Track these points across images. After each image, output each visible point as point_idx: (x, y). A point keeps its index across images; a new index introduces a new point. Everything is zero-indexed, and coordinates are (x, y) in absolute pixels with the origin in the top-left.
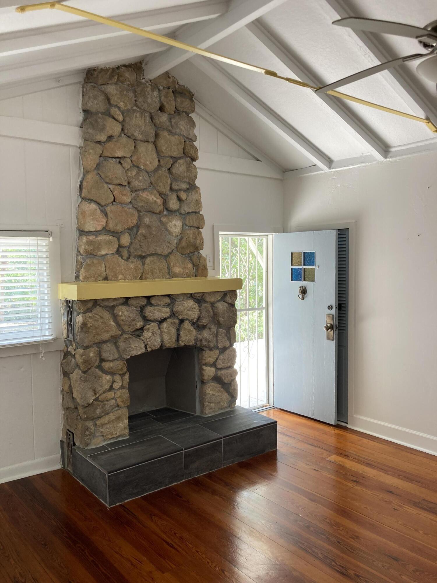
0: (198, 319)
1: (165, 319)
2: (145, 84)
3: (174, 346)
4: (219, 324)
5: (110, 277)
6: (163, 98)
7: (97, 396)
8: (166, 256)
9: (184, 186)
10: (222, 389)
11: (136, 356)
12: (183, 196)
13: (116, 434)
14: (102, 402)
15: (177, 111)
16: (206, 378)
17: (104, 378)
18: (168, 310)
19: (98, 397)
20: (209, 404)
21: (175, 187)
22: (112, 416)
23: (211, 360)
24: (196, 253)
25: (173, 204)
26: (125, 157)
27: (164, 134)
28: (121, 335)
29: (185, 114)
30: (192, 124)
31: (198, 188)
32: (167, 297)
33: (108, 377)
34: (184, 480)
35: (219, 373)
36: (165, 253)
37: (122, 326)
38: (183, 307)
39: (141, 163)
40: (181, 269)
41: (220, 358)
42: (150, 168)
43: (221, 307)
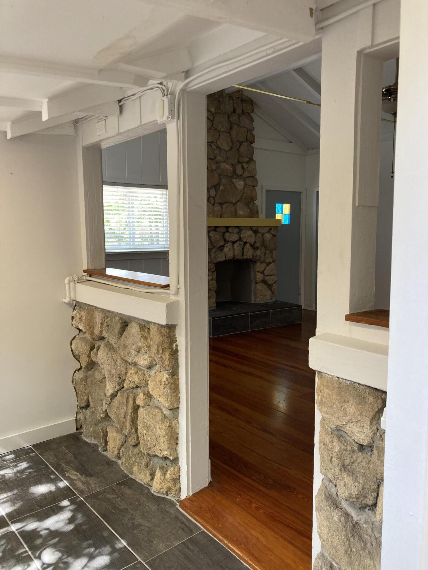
0: (255, 243)
1: (236, 241)
2: (226, 96)
3: (241, 258)
4: (266, 248)
6: (235, 104)
8: (235, 204)
9: (247, 160)
10: (267, 288)
11: (220, 261)
12: (245, 166)
15: (243, 113)
16: (258, 280)
18: (238, 236)
20: (260, 296)
21: (241, 160)
23: (261, 269)
24: (252, 203)
25: (239, 171)
26: (213, 142)
27: (235, 127)
28: (213, 248)
29: (247, 114)
30: (252, 120)
31: (255, 161)
32: (237, 228)
34: (249, 330)
35: (266, 278)
36: (234, 202)
37: (213, 243)
38: (246, 235)
39: (222, 145)
40: (243, 212)
41: (267, 268)
42: (227, 148)
43: (268, 236)
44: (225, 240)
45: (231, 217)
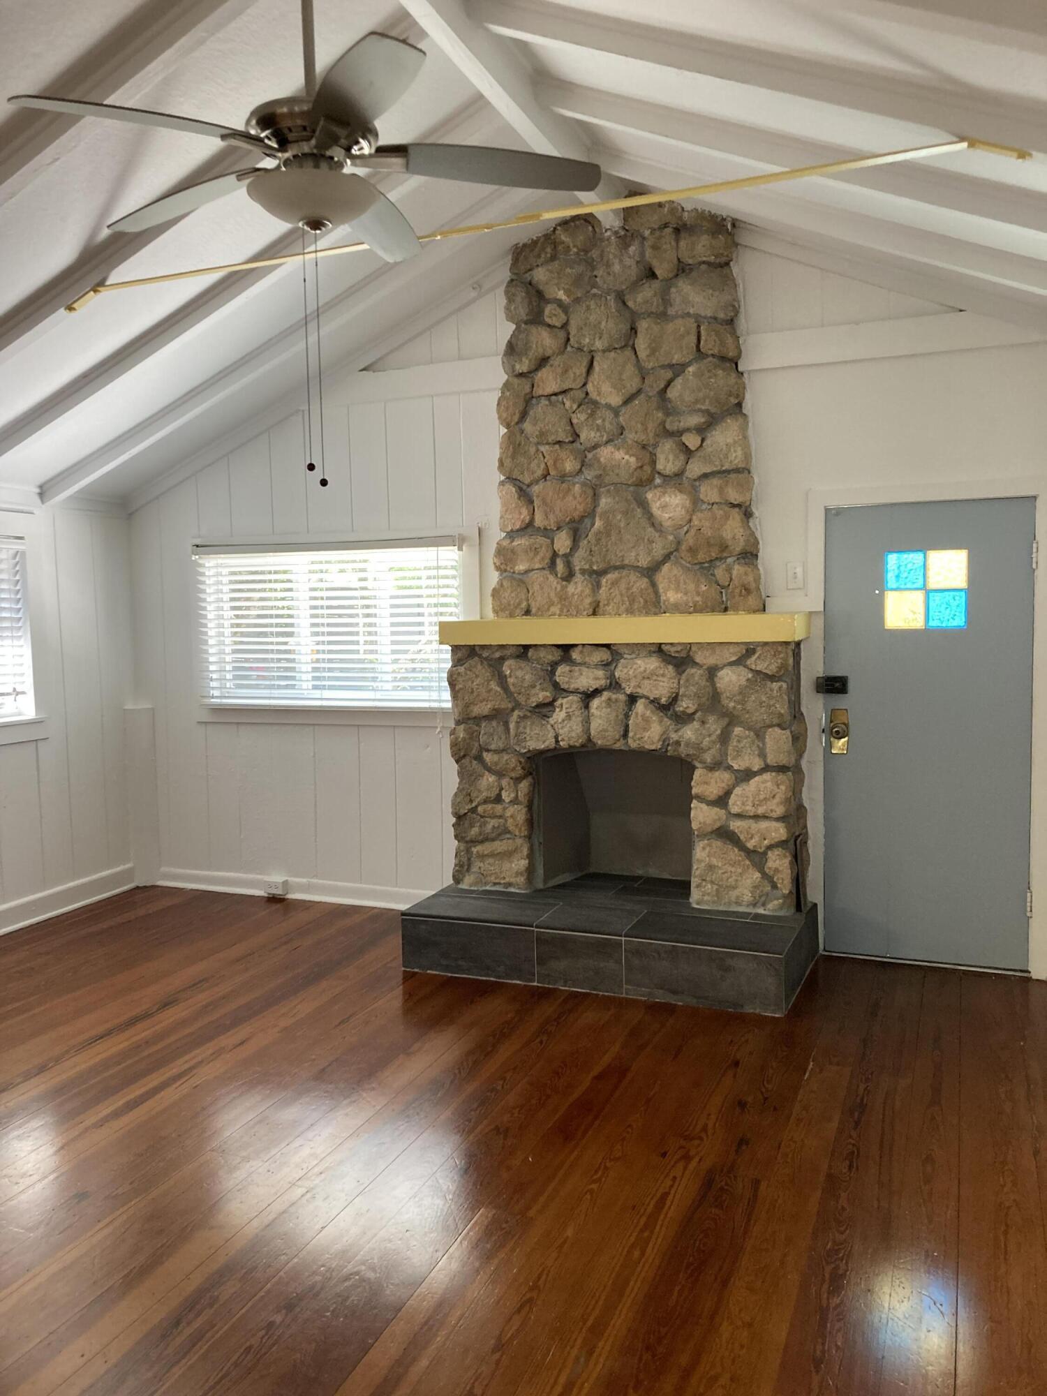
0: (673, 699)
1: (597, 692)
3: (618, 746)
4: (729, 717)
5: (534, 610)
6: (648, 252)
7: (474, 805)
8: (652, 570)
9: (699, 420)
11: (536, 751)
12: (692, 441)
13: (504, 878)
14: (482, 817)
15: (681, 269)
16: (696, 826)
17: (485, 777)
19: (476, 807)
21: (672, 426)
22: (499, 846)
23: (713, 792)
25: (670, 462)
26: (569, 390)
28: (513, 710)
29: (704, 267)
32: (604, 649)
33: (492, 779)
34: (535, 984)
35: (737, 825)
37: (515, 695)
41: (738, 791)
43: (734, 677)
44: (556, 686)
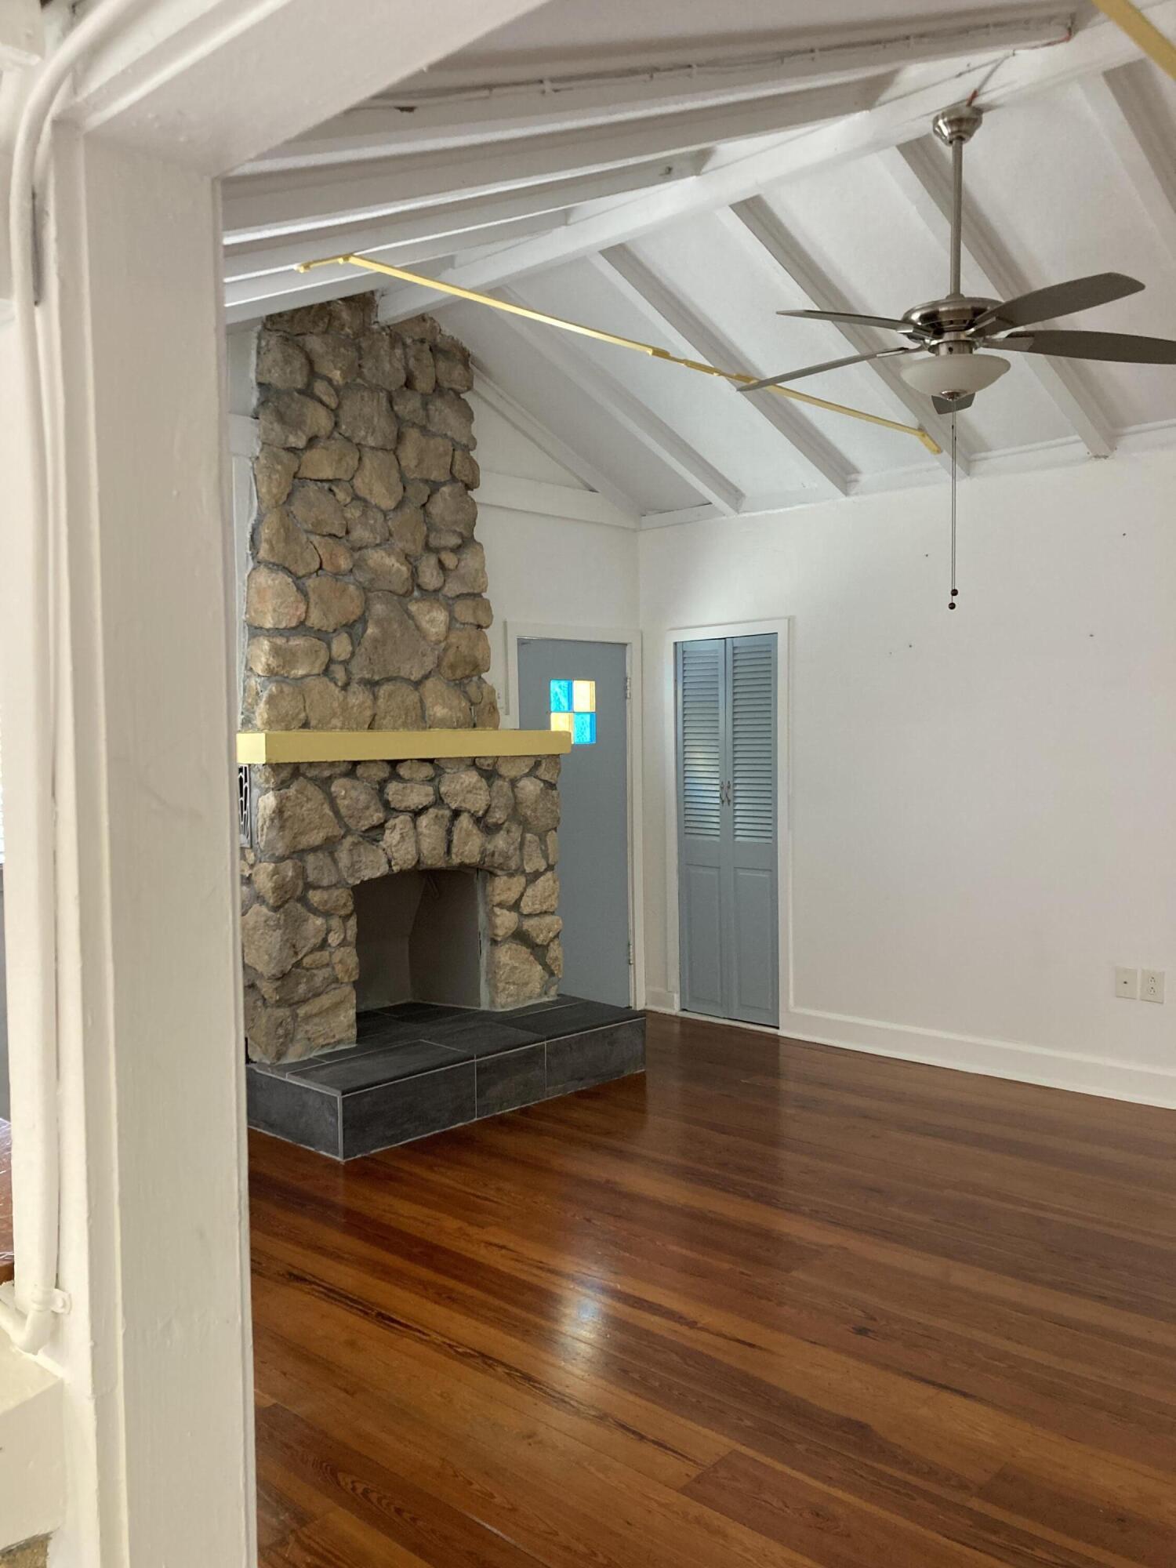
0: (487, 812)
1: (425, 809)
2: (380, 333)
3: (441, 864)
4: (525, 825)
5: (313, 723)
6: (412, 362)
7: (300, 957)
8: (417, 684)
9: (454, 541)
10: (532, 958)
11: (371, 881)
12: (450, 560)
13: (334, 1036)
14: (308, 970)
15: (438, 389)
16: (501, 932)
17: (310, 921)
18: (430, 789)
19: (302, 959)
20: (507, 986)
21: (433, 542)
22: (325, 1001)
23: (512, 896)
24: (475, 679)
25: (430, 577)
26: (340, 480)
27: (413, 434)
28: (344, 837)
29: (451, 393)
30: (469, 416)
31: (480, 544)
32: (428, 764)
33: (319, 921)
34: (476, 1119)
35: (528, 924)
36: (416, 676)
37: (346, 819)
38: (458, 787)
39: (371, 491)
40: (446, 710)
41: (530, 892)
42: (388, 503)
43: (530, 788)
44: (386, 805)
45: (405, 725)
